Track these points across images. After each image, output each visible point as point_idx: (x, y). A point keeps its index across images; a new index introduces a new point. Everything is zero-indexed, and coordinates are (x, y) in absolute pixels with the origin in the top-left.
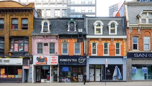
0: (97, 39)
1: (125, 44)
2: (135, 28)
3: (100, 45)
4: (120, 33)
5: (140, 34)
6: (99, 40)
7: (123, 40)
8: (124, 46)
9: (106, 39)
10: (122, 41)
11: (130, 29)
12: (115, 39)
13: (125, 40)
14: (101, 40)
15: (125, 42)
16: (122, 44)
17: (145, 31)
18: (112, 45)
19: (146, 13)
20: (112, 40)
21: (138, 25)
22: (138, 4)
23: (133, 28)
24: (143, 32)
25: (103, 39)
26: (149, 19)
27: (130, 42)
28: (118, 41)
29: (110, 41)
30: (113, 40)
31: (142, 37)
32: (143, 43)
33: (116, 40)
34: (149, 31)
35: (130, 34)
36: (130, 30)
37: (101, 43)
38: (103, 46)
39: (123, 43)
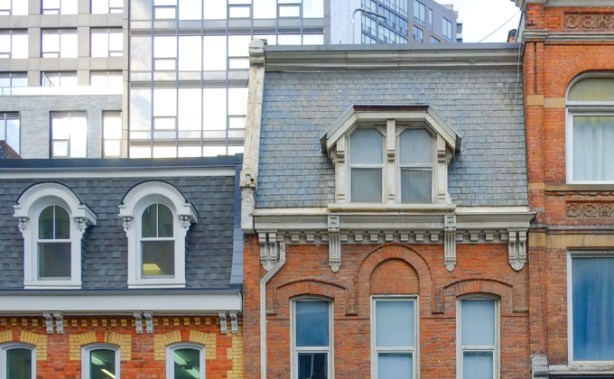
0: (35, 323)
1: (234, 354)
2: (303, 233)
3: (59, 363)
4: (213, 276)
5: (345, 278)
6: (50, 329)
7: (224, 329)
8: (231, 368)
9: (100, 324)
10: (213, 336)
11: (269, 244)
12: (165, 321)
13: (235, 328)
14: (60, 329)
15: (236, 342)
16: (213, 357)
17: (378, 257)
18: (141, 366)
19: (383, 124)
20: (139, 329)
21: (323, 211)
22: (347, 60)
23: (287, 234)
24: (368, 267)
25: (77, 321)
26: (404, 170)
27: (269, 339)
28: (185, 331)
29: (129, 337)
30: (150, 329)
31: (356, 303)
32: (364, 346)
33: (174, 328)
34: (408, 255)
35: (268, 283)
36: (273, 252)
37: (67, 351)
38: (79, 369)
39: (223, 344)
